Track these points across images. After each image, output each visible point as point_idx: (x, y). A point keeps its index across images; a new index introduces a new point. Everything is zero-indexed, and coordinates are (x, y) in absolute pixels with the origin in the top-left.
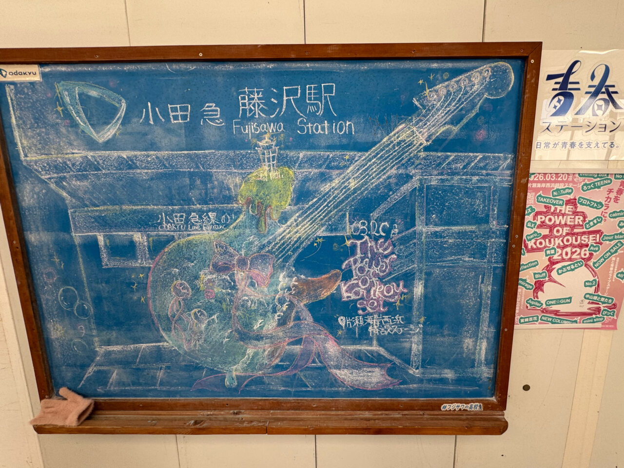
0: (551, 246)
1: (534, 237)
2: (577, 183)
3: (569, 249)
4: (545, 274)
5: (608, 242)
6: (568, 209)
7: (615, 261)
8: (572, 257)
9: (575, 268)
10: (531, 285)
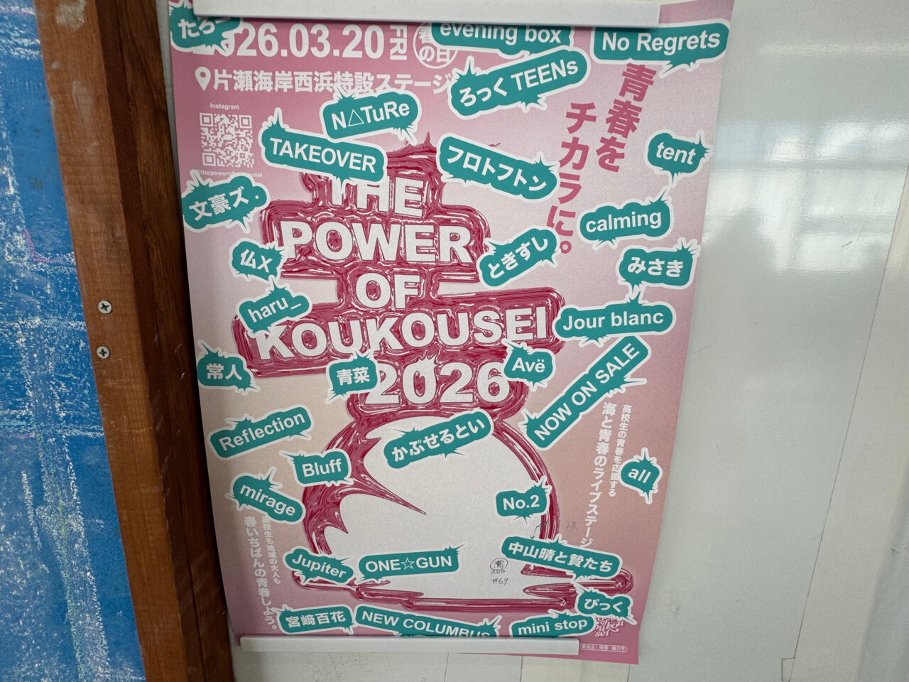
0: (355, 350)
1: (279, 314)
2: (429, 75)
3: (425, 367)
4: (338, 463)
5: (583, 341)
6: (401, 196)
7: (616, 419)
8: (442, 400)
9: (459, 443)
10: (290, 503)
